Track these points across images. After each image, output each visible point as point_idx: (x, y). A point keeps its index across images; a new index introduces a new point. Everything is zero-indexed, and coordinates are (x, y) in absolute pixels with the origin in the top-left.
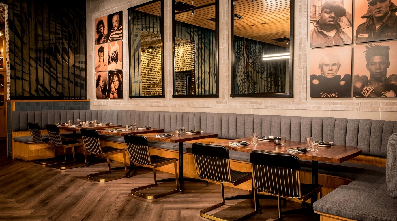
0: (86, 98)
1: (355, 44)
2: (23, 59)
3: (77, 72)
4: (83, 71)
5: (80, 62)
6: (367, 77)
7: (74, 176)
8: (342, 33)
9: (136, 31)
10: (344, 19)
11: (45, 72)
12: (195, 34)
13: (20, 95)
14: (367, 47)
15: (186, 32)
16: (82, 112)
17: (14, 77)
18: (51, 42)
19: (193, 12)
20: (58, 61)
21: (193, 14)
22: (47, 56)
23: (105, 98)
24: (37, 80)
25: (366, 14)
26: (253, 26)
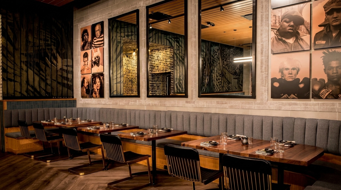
0: (73, 97)
1: (313, 50)
2: (15, 63)
3: (65, 75)
4: (70, 74)
5: (67, 66)
6: (324, 80)
7: (58, 170)
8: (301, 41)
9: (119, 38)
10: (302, 27)
11: (35, 74)
12: (173, 40)
13: (12, 95)
14: (324, 53)
15: (165, 39)
16: (69, 109)
17: (6, 79)
18: (41, 48)
19: (170, 21)
20: (47, 65)
21: (170, 23)
22: (37, 60)
23: (89, 97)
24: (28, 82)
25: (323, 23)
26: (224, 32)
